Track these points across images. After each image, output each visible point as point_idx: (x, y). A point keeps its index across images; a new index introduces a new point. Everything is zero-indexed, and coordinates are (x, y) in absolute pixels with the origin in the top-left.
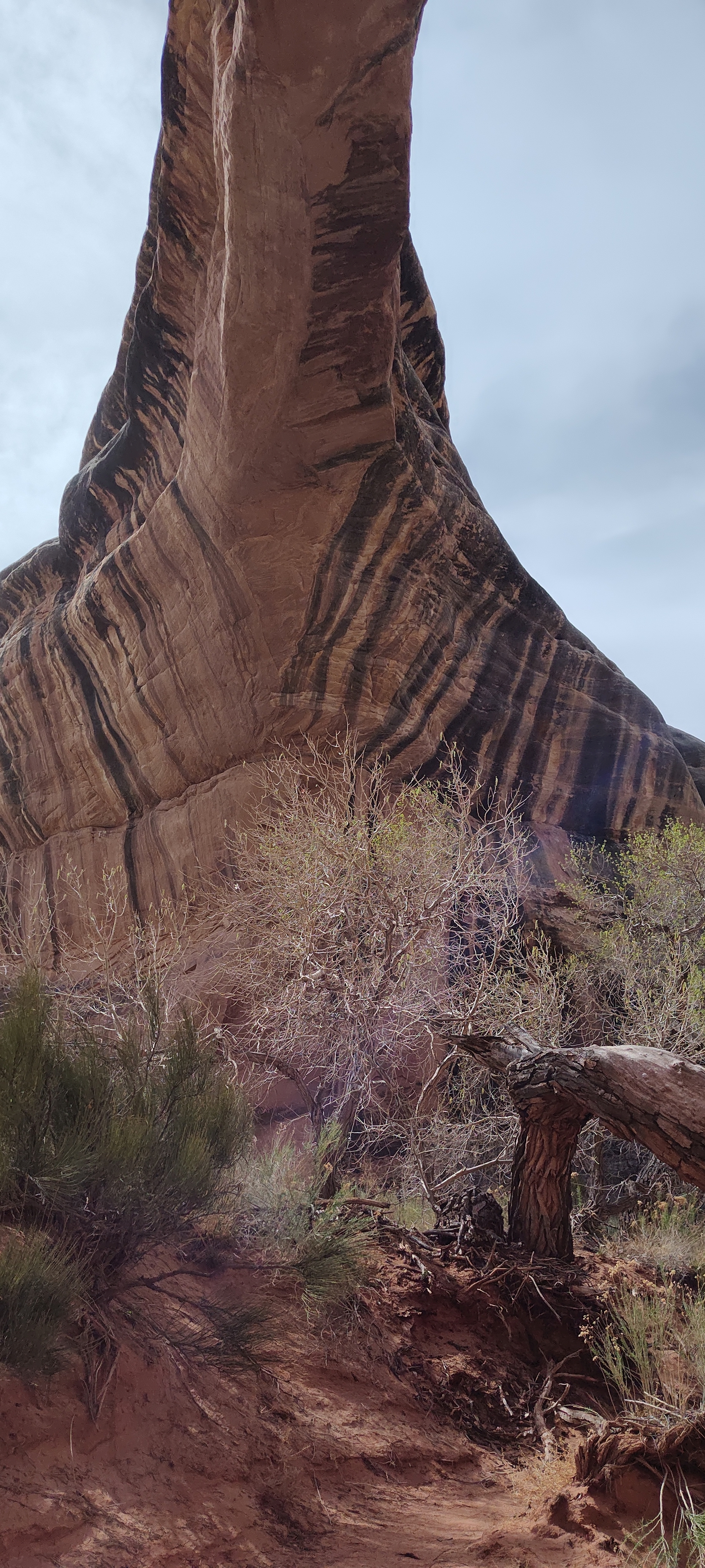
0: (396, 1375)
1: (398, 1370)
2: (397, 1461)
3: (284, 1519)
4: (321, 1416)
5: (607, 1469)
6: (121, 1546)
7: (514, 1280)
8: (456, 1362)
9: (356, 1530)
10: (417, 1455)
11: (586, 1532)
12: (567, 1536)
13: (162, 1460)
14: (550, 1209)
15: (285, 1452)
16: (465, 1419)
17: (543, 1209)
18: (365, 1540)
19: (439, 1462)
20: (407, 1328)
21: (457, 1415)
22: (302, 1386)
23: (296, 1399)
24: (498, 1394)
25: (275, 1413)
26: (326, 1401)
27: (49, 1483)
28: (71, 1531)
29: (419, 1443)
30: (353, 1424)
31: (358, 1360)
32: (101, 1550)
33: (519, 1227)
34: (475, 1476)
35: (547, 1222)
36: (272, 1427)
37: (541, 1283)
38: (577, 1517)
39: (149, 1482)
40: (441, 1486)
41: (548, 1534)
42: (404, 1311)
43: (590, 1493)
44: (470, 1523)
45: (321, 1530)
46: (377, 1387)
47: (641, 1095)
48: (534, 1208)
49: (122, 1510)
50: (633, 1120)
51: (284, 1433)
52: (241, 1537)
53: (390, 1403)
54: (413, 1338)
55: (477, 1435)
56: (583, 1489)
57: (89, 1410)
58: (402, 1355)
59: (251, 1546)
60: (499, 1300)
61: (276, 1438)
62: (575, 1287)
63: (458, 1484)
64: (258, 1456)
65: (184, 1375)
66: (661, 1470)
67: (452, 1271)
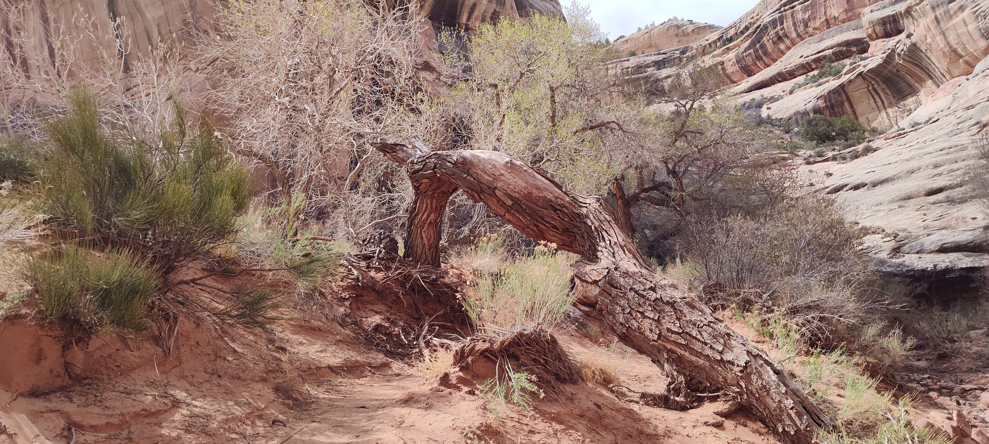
0: (342, 327)
1: (343, 324)
2: (347, 368)
3: (290, 397)
4: (302, 349)
5: (470, 359)
6: (198, 416)
7: (408, 277)
8: (376, 319)
9: (330, 399)
10: (358, 364)
11: (459, 387)
12: (449, 390)
13: (212, 374)
14: (429, 240)
15: (286, 366)
16: (382, 347)
17: (425, 239)
18: (336, 403)
19: (370, 367)
20: (347, 303)
21: (378, 345)
22: (289, 334)
23: (288, 341)
24: (399, 334)
25: (277, 348)
26: (304, 341)
27: (146, 389)
28: (166, 411)
29: (359, 359)
30: (321, 352)
31: (320, 321)
32: (186, 419)
33: (410, 250)
34: (390, 372)
35: (427, 247)
36: (277, 355)
37: (423, 278)
38: (454, 381)
39: (208, 386)
40: (372, 378)
41: (439, 391)
42: (346, 295)
43: (460, 370)
44: (393, 392)
45: (311, 401)
46: (332, 333)
47: (487, 177)
48: (420, 240)
49: (194, 399)
50: (482, 191)
51: (284, 358)
52: (266, 408)
53: (340, 341)
54: (351, 309)
55: (389, 354)
56: (457, 369)
57: (164, 351)
58: (346, 317)
59: (273, 411)
60: (399, 288)
61: (279, 360)
62: (441, 279)
63: (381, 376)
64: (270, 369)
65: (219, 331)
66: (496, 357)
67: (373, 273)
